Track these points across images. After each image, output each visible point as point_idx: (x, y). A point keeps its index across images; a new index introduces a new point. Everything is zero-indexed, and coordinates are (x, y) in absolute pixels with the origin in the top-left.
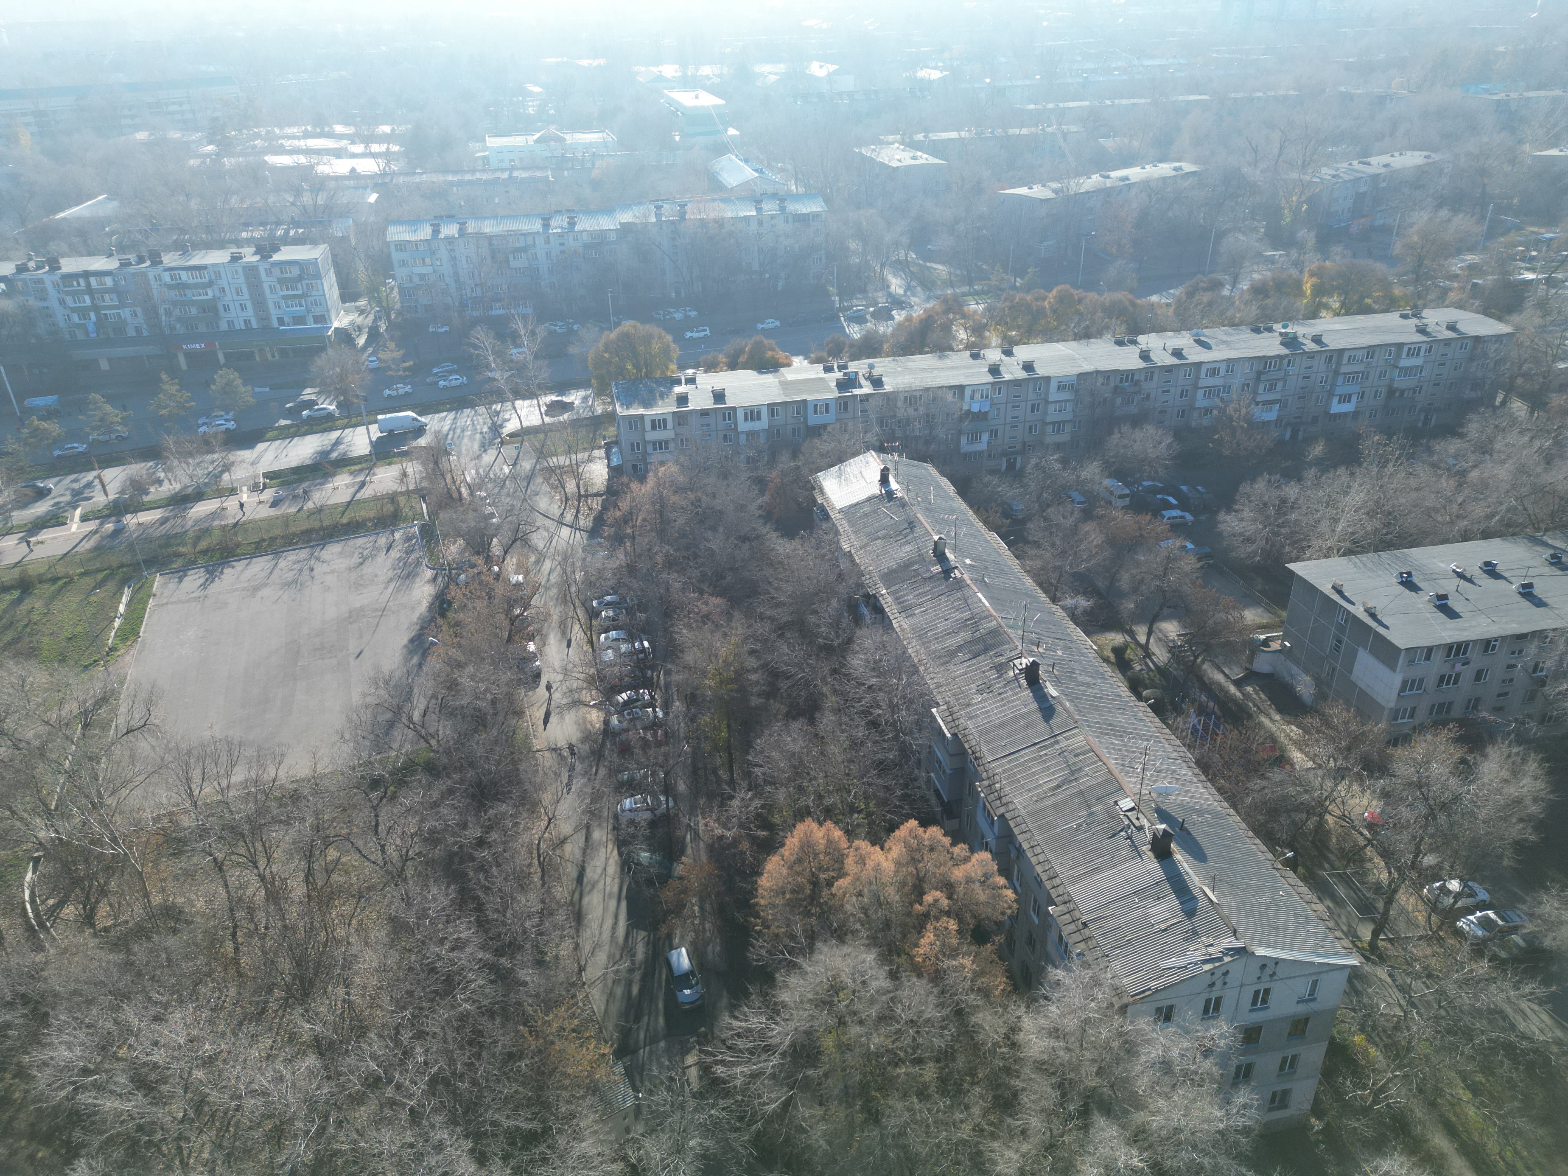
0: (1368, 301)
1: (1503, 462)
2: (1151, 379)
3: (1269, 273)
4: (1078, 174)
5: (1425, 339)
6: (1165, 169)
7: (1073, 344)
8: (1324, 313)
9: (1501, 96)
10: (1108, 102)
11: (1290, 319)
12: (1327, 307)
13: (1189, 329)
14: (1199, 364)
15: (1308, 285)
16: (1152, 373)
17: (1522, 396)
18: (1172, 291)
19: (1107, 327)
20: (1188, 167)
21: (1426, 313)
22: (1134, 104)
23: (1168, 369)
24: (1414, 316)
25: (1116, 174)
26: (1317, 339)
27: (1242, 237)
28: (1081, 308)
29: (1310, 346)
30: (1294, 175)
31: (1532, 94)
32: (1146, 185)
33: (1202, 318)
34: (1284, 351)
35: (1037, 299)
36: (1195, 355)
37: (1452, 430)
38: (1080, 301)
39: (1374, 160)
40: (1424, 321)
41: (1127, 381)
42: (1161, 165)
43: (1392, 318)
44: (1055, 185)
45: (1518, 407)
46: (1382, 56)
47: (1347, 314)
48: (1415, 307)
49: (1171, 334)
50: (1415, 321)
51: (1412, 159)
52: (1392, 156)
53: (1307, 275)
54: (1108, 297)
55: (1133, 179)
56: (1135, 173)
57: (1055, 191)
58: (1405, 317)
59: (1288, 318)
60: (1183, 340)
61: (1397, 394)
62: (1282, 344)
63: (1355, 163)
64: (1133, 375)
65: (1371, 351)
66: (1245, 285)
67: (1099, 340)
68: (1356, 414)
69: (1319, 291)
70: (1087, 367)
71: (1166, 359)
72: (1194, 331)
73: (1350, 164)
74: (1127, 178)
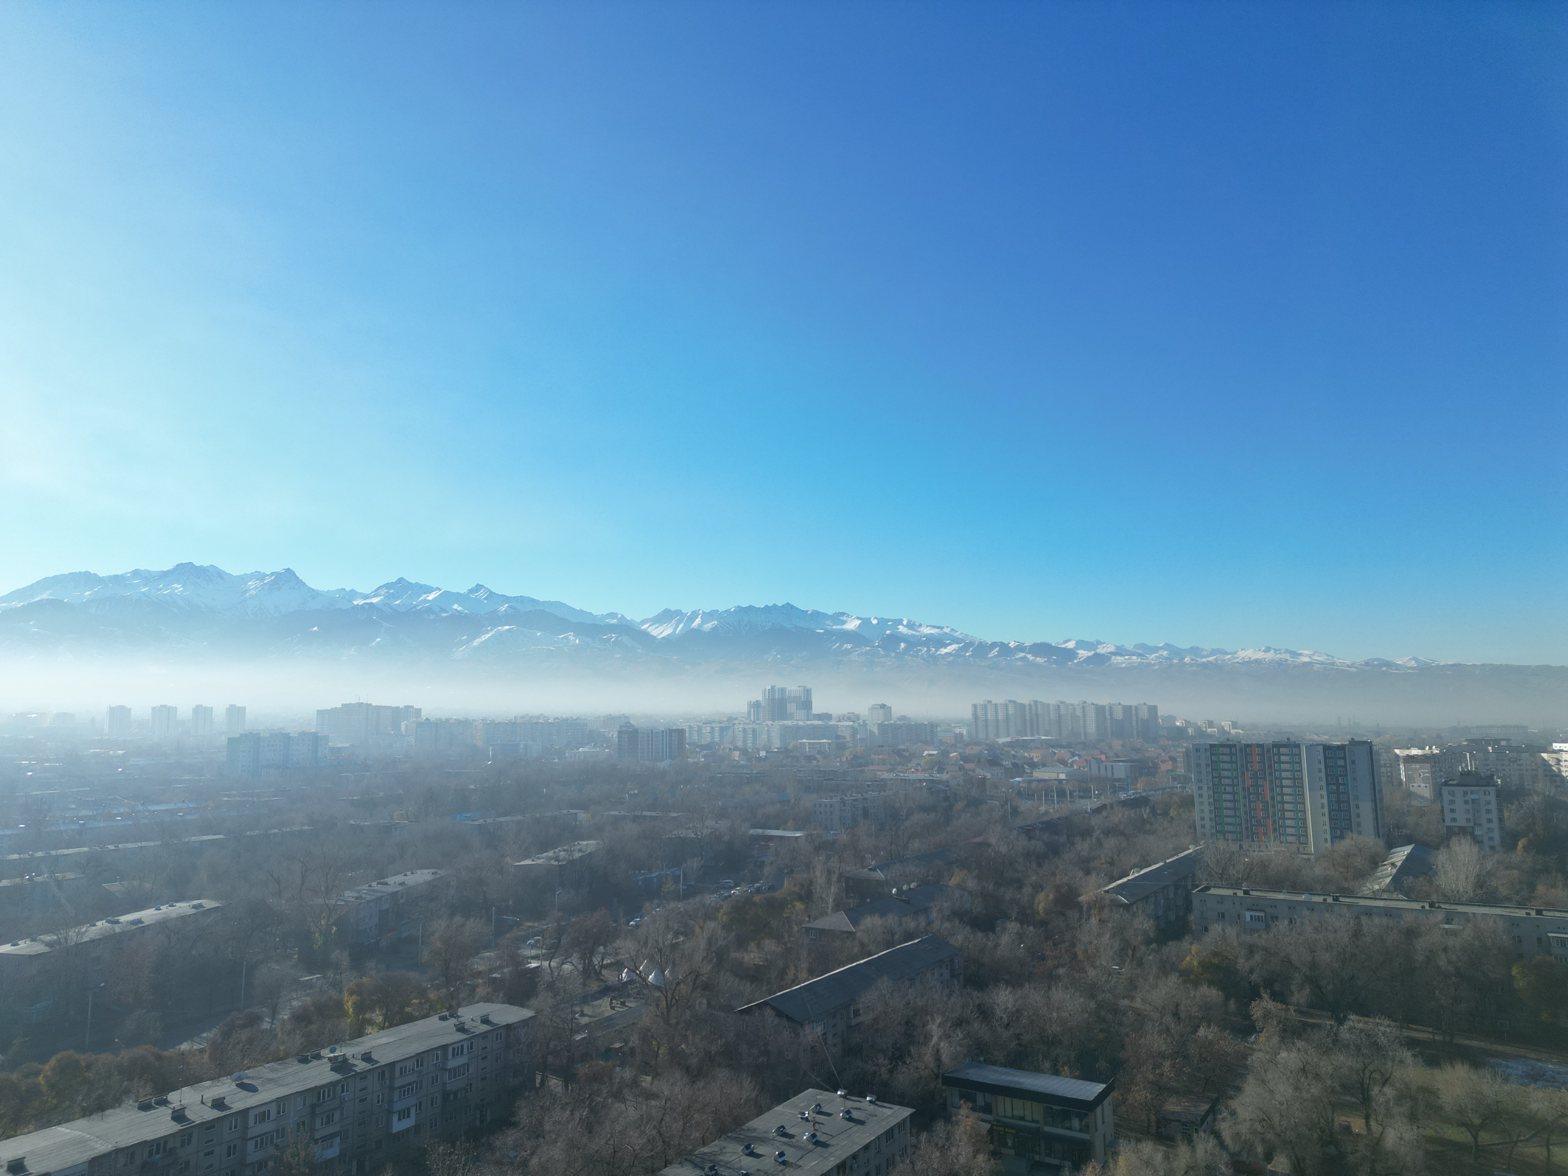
0: (408, 1009)
1: (555, 1141)
2: (189, 1142)
3: (308, 999)
4: (79, 923)
5: (465, 1036)
6: (183, 908)
7: (82, 1123)
8: (369, 1030)
9: (481, 822)
10: (111, 847)
11: (336, 1042)
12: (371, 1022)
13: (230, 1074)
14: (245, 1112)
15: (350, 1004)
16: (190, 1135)
17: (556, 1073)
18: (205, 1035)
19: (127, 1092)
20: (208, 904)
21: (461, 1011)
22: (141, 847)
23: (209, 1126)
24: (452, 1016)
25: (124, 918)
26: (367, 1057)
27: (275, 966)
28: (90, 1075)
29: (361, 1066)
30: (320, 901)
31: (502, 819)
32: (162, 925)
33: (243, 1059)
34: (336, 1077)
35: (26, 1076)
36: (240, 1101)
37: (506, 1122)
38: (89, 1067)
39: (391, 880)
40: (461, 1019)
41: (158, 1153)
42: (178, 905)
43: (433, 1022)
44: (48, 938)
45: (555, 1084)
46: (381, 794)
47: (391, 1026)
48: (450, 1008)
49: (208, 1083)
50: (453, 1021)
51: (422, 877)
52: (405, 875)
53: (346, 994)
54: (125, 1055)
55: (147, 922)
56: (148, 915)
57: (47, 944)
58: (443, 1018)
59: (335, 1041)
60: (225, 1088)
61: (452, 1097)
62: (332, 1069)
63: (374, 884)
64: (165, 1143)
65: (420, 1057)
66: (285, 1015)
67: (118, 1110)
68: (417, 1128)
69: (360, 1008)
70: (102, 1147)
71: (204, 1114)
72: (236, 1075)
73: (370, 886)
74: (140, 921)
